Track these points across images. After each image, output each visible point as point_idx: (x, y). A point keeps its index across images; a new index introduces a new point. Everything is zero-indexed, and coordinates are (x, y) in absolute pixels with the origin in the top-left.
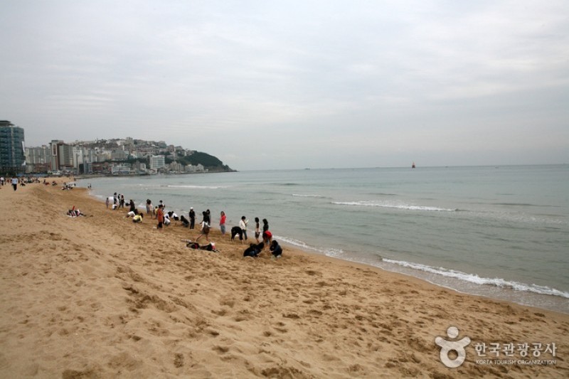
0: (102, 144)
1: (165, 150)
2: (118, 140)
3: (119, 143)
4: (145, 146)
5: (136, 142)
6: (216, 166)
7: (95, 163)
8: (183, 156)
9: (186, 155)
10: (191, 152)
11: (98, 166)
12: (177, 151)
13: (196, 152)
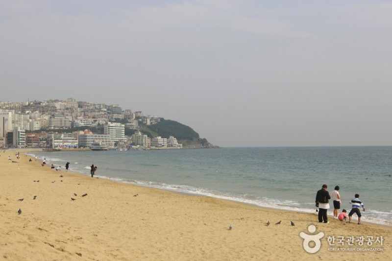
0: (36, 106)
1: (121, 117)
2: (56, 101)
3: (58, 105)
4: (92, 111)
5: (80, 105)
6: (191, 139)
7: (27, 132)
8: (145, 125)
9: (149, 123)
10: (156, 120)
11: (33, 135)
12: (137, 118)
13: (162, 119)
